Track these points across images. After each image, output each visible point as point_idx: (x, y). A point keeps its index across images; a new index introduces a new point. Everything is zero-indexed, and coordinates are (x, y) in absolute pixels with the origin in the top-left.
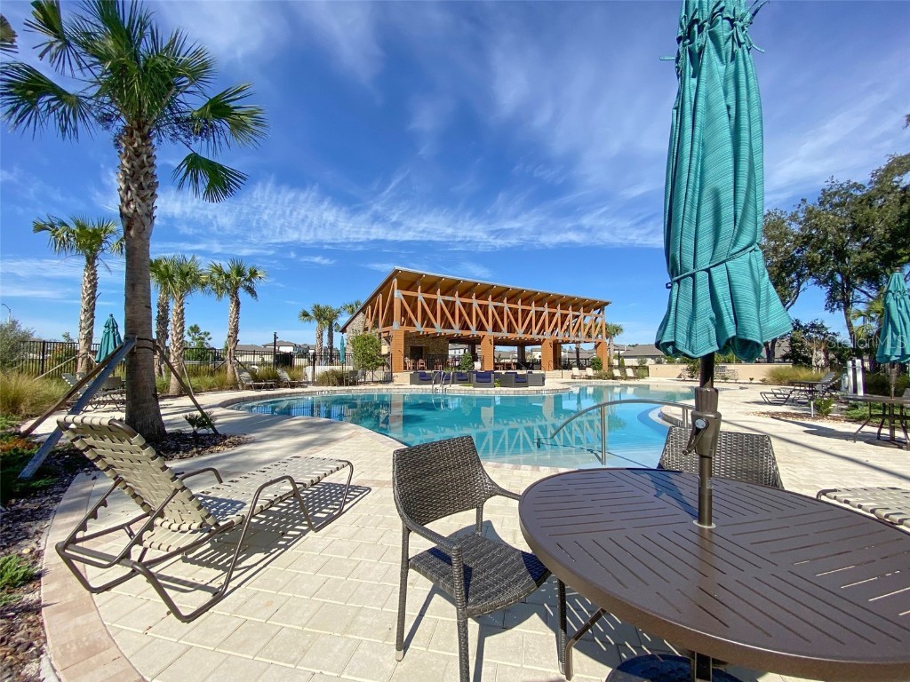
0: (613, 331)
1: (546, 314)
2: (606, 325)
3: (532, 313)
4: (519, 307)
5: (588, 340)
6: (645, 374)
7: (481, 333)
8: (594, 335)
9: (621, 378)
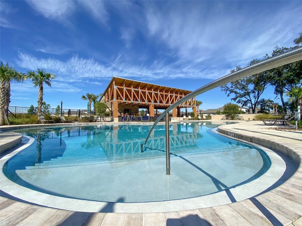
0: (199, 104)
1: (174, 97)
2: (196, 101)
3: (169, 96)
4: (164, 93)
5: (190, 106)
6: (210, 118)
7: (150, 103)
8: (192, 104)
9: (201, 119)
